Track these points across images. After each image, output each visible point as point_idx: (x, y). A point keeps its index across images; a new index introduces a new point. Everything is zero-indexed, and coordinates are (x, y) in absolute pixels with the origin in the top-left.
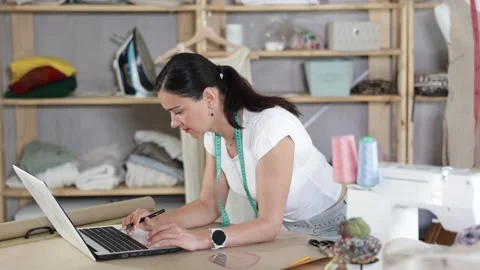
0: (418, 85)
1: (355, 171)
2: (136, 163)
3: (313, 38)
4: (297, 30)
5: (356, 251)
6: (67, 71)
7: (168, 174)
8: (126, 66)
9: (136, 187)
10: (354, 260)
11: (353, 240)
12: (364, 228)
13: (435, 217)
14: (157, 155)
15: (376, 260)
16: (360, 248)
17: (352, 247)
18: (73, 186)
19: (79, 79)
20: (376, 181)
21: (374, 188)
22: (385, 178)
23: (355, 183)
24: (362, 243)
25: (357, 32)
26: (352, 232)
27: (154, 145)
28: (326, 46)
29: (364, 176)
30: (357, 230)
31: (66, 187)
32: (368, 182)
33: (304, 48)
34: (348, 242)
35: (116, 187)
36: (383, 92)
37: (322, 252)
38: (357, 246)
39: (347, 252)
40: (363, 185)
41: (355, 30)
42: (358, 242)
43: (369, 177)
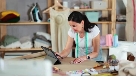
0: (117, 19)
1: (112, 43)
2: (37, 41)
3: (87, 5)
4: (83, 3)
5: (113, 63)
6: (18, 15)
7: (46, 44)
8: (34, 13)
9: (37, 48)
10: (113, 65)
11: (113, 60)
12: (115, 57)
13: (132, 54)
14: (43, 39)
15: (118, 65)
16: (114, 62)
17: (112, 62)
18: (19, 48)
19: (21, 17)
20: (117, 46)
21: (117, 47)
22: (119, 45)
23: (112, 46)
24: (115, 61)
25: (100, 4)
26: (112, 58)
27: (42, 36)
28: (91, 8)
29: (114, 44)
30: (114, 57)
31: (17, 48)
32: (115, 46)
33: (84, 8)
34: (111, 60)
35: (32, 48)
36: (107, 21)
37: (100, 64)
38: (114, 61)
39: (111, 63)
40: (114, 47)
41: (99, 3)
42: (114, 60)
43: (116, 44)
